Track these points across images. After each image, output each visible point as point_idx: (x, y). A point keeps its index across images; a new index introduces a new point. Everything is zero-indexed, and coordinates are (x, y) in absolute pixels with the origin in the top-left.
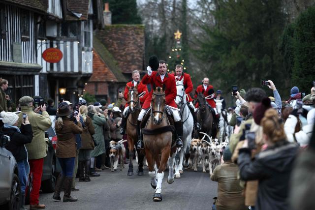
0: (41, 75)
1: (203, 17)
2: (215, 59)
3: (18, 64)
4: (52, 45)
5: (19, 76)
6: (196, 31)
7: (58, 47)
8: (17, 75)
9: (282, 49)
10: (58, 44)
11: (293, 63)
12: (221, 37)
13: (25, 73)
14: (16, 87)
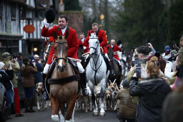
0: (23, 40)
1: (117, 7)
2: (124, 30)
3: (9, 34)
4: (29, 23)
5: (10, 41)
6: (113, 15)
7: (33, 24)
8: (8, 41)
9: (161, 25)
10: (33, 22)
11: (167, 32)
12: (127, 18)
13: (14, 39)
14: (8, 47)
